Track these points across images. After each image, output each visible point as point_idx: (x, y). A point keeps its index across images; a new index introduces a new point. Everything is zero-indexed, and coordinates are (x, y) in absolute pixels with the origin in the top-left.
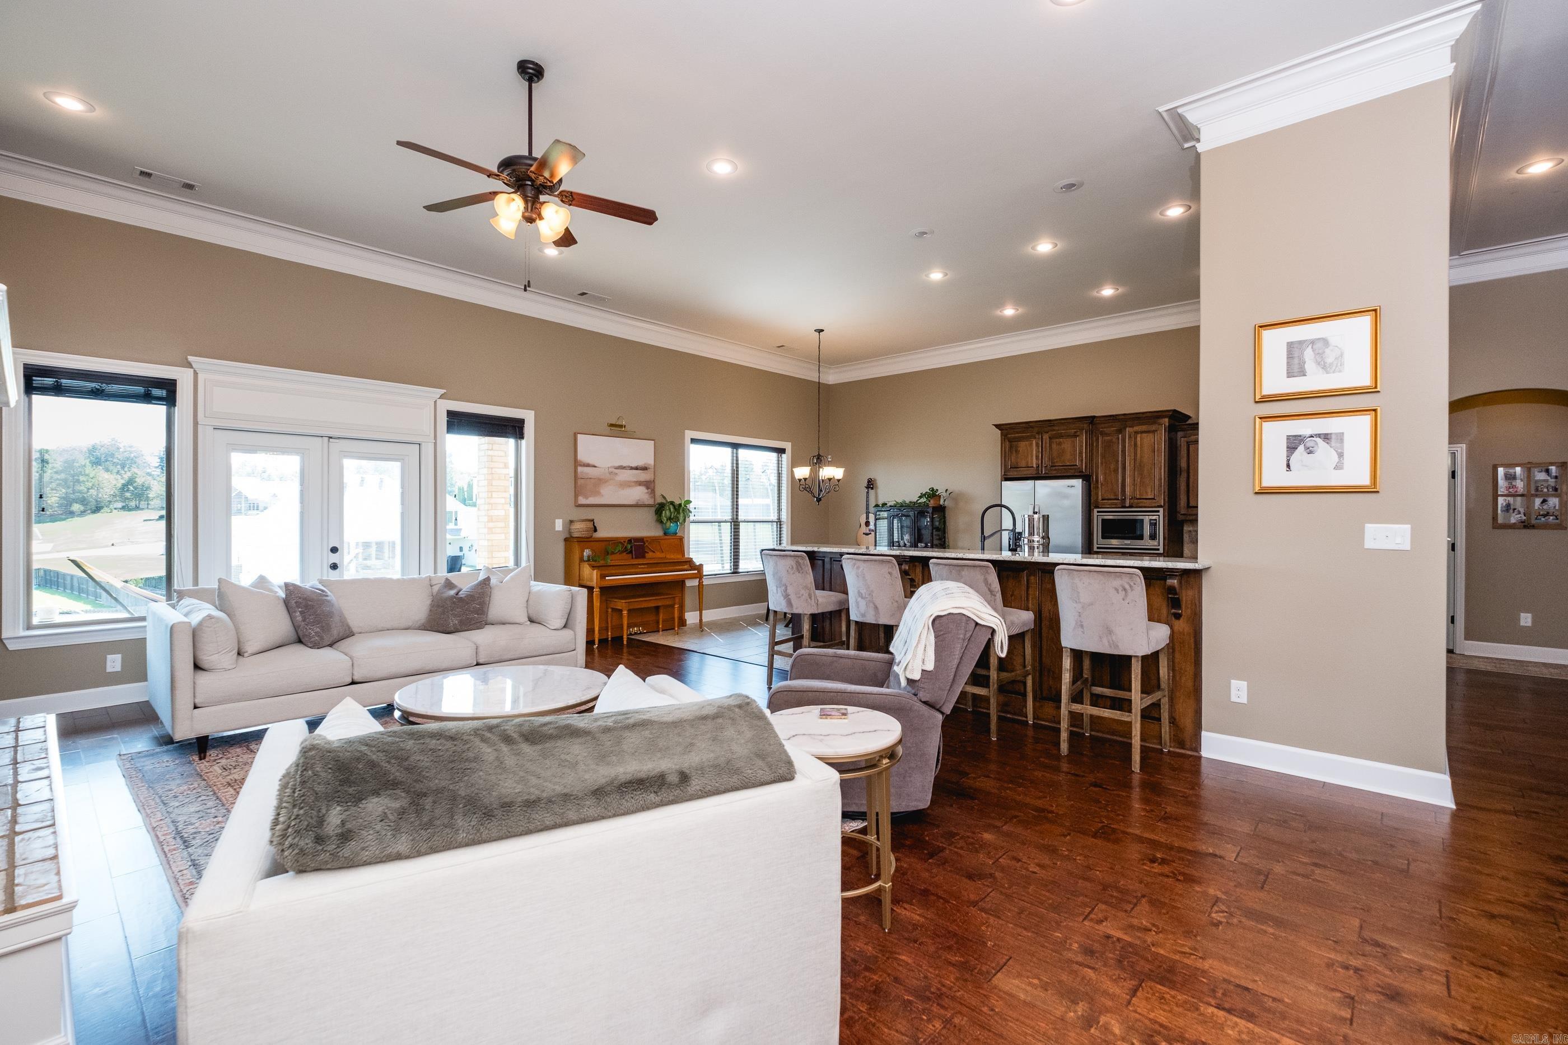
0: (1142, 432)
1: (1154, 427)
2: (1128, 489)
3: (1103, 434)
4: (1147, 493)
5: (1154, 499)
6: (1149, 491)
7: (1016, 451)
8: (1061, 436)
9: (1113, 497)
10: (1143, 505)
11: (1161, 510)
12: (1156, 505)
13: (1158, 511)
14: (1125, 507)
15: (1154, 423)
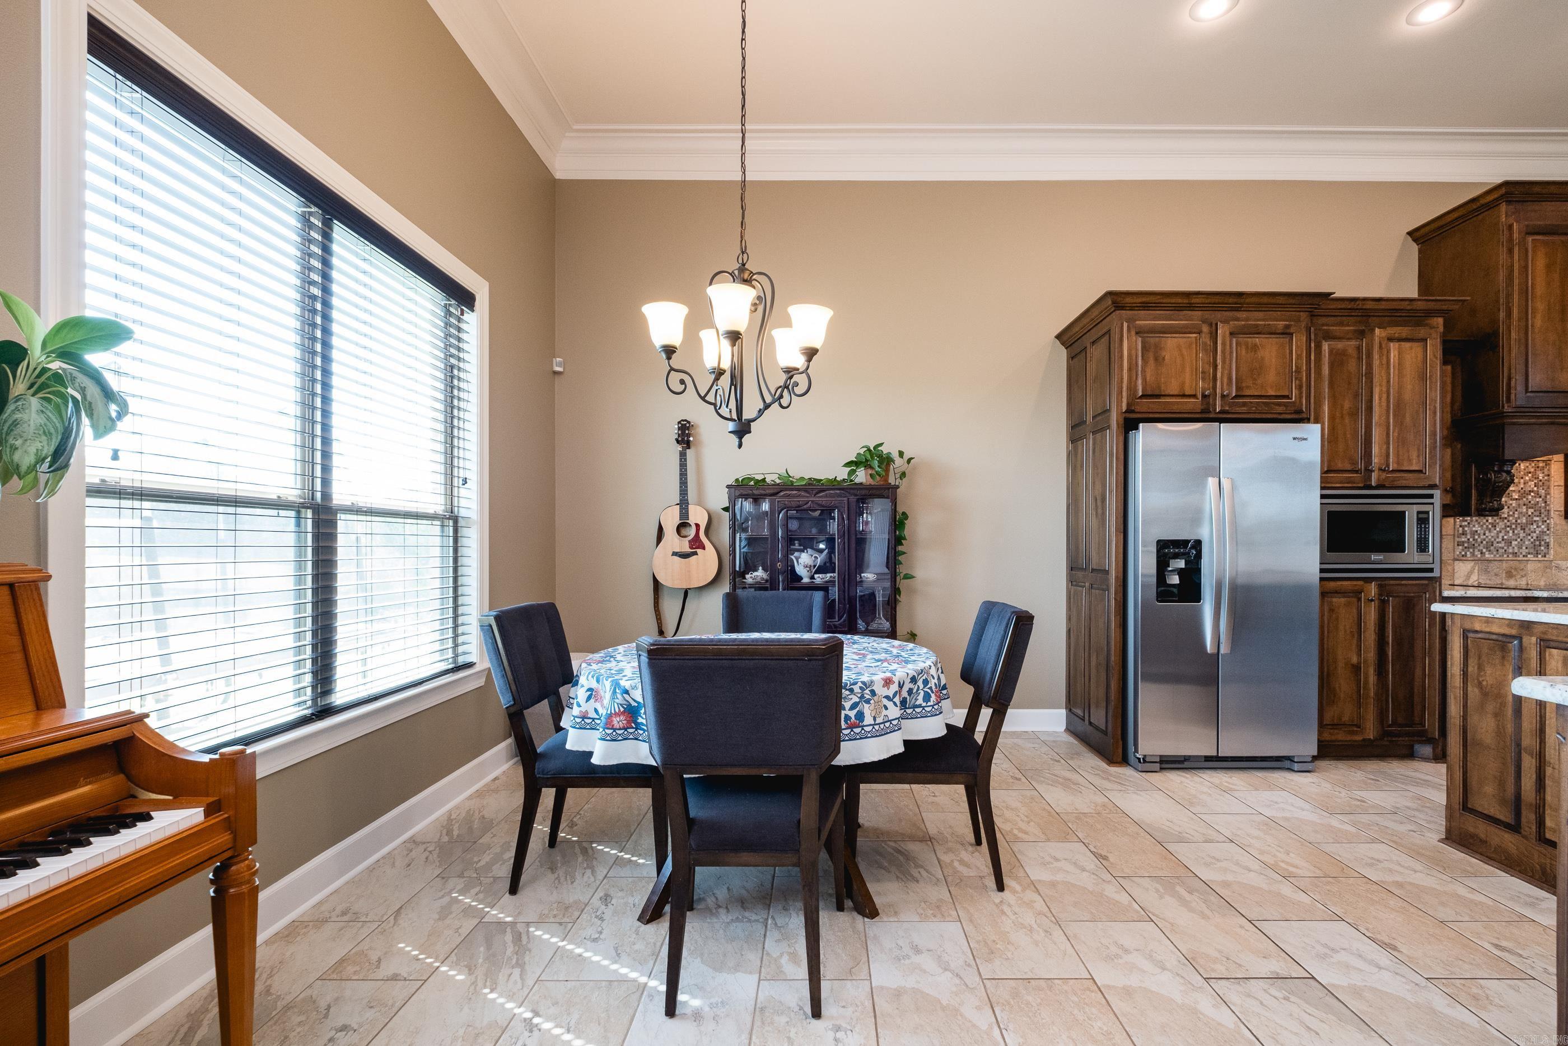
0: (1400, 340)
1: (1422, 332)
2: (1375, 450)
3: (1328, 336)
4: (1410, 460)
5: (1420, 471)
6: (1414, 454)
7: (1156, 359)
8: (1257, 331)
9: (1348, 467)
10: (1404, 483)
11: (1437, 493)
12: (1427, 484)
13: (1431, 496)
14: (1370, 487)
15: (1419, 324)
